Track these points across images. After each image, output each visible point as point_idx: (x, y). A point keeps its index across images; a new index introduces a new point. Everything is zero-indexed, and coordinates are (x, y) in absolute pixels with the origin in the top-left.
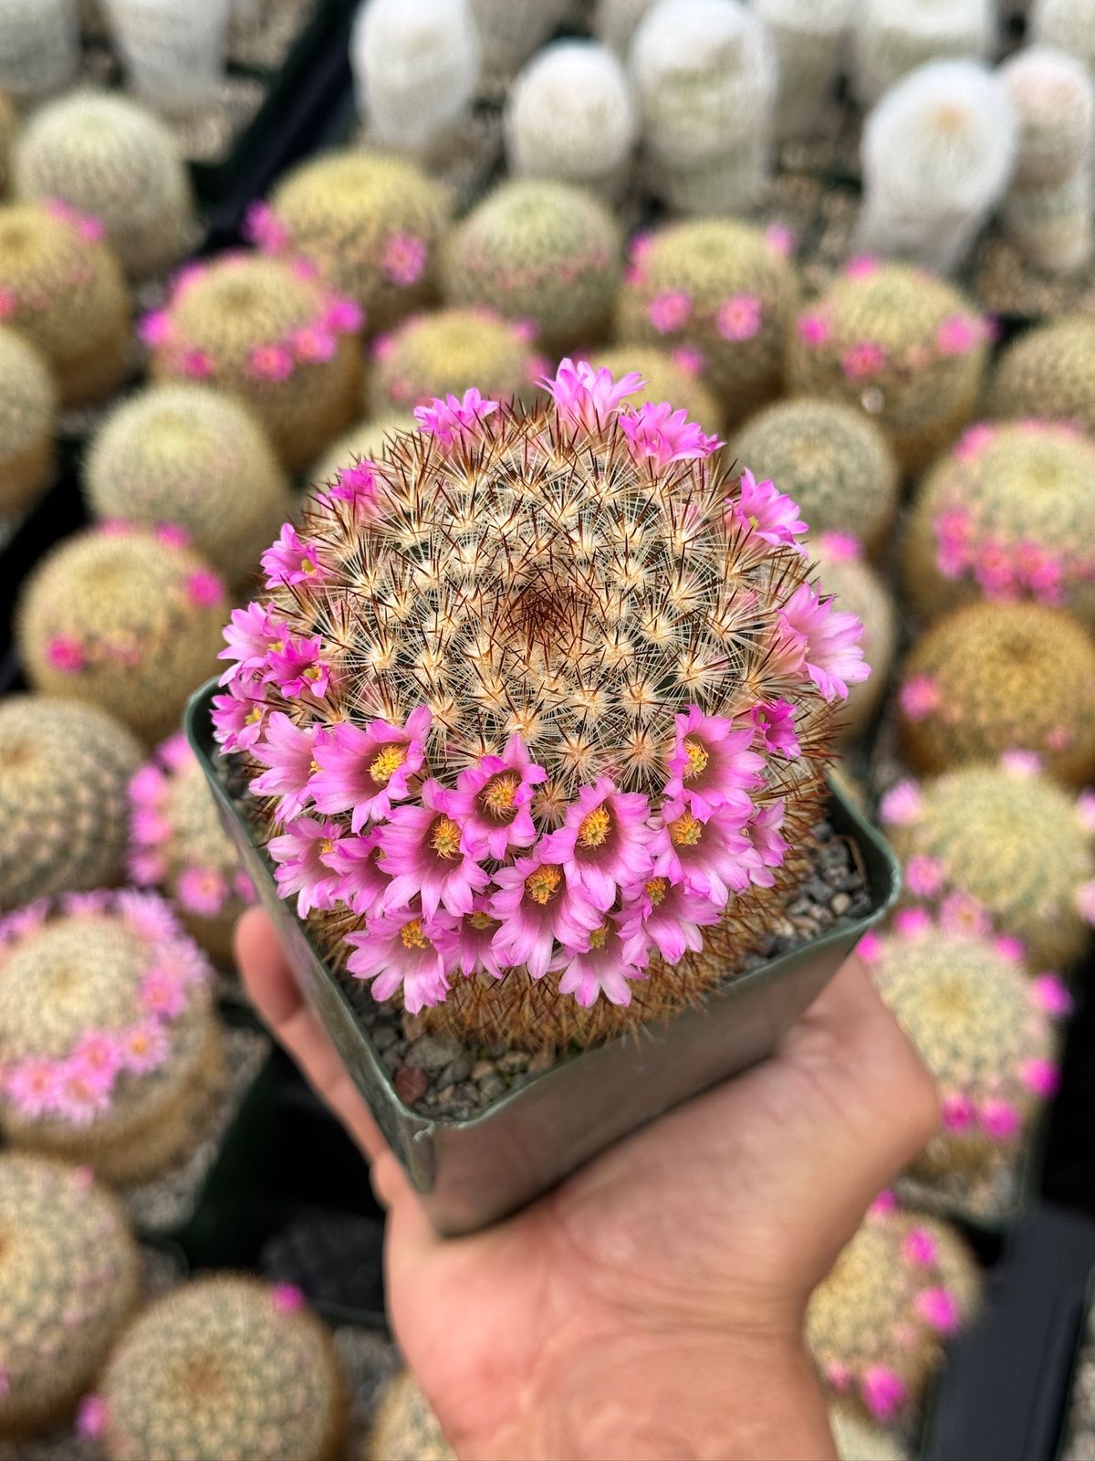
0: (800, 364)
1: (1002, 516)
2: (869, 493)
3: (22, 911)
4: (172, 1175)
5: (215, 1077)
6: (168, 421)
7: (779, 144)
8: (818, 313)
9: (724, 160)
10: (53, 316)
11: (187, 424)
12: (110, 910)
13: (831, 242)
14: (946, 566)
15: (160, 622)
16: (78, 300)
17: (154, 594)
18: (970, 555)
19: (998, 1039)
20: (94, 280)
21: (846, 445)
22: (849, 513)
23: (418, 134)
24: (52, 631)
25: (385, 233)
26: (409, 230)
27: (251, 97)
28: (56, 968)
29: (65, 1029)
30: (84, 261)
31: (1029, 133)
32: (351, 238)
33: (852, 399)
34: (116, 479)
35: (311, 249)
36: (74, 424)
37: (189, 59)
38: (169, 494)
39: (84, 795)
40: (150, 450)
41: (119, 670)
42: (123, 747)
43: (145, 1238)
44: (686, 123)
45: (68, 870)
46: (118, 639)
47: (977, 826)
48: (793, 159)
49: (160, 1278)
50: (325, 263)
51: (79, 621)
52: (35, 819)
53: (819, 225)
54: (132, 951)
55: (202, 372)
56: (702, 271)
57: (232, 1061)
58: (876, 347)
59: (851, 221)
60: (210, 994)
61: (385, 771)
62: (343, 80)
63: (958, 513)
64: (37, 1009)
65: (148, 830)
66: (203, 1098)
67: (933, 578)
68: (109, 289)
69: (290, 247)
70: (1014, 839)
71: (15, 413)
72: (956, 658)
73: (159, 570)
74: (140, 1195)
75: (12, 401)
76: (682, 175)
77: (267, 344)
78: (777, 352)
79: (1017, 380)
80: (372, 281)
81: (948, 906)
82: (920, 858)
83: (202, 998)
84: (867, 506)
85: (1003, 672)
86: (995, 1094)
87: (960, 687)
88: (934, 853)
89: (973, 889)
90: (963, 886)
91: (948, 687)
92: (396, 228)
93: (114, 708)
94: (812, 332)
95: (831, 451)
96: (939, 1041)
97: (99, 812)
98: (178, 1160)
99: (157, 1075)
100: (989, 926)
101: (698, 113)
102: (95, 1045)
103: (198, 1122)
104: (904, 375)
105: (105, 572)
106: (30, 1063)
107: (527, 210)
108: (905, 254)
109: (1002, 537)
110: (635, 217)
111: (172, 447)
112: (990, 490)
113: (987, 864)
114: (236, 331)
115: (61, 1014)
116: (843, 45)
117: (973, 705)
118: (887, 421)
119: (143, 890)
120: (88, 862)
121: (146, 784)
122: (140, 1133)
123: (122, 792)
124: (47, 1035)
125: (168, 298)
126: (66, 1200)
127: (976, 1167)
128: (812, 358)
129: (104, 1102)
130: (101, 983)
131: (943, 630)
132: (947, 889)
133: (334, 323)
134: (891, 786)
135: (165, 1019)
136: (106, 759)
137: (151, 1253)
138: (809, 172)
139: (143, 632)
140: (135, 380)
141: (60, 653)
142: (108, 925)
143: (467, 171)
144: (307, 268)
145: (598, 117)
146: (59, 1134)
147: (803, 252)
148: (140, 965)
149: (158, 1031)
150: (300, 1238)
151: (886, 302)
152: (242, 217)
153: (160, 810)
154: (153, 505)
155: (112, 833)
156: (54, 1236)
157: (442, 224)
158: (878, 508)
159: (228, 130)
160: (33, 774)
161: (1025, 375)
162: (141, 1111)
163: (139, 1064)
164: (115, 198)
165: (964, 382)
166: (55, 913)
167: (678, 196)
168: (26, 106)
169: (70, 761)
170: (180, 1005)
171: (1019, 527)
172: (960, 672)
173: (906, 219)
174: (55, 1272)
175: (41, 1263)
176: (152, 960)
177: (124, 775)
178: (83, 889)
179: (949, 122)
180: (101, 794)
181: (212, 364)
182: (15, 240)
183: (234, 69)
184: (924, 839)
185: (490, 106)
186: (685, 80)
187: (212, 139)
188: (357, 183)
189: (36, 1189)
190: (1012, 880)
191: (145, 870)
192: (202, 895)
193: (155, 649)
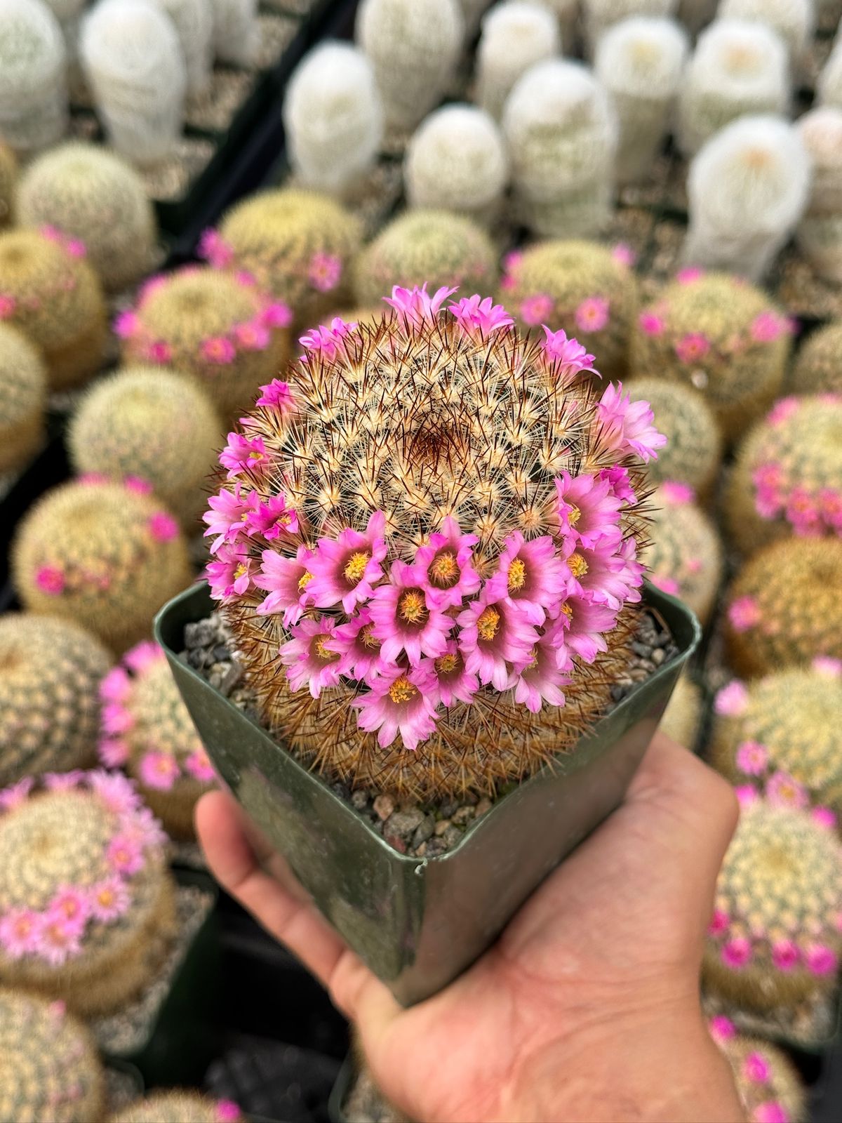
0: (641, 351)
1: (808, 469)
2: (701, 452)
3: (11, 789)
4: (133, 1009)
5: (169, 926)
6: (135, 395)
7: (621, 186)
8: (655, 311)
9: (577, 196)
10: (44, 316)
11: (151, 397)
12: (83, 786)
13: (662, 261)
14: (763, 510)
15: (127, 553)
16: (65, 303)
17: (121, 533)
18: (781, 500)
19: (819, 894)
20: (77, 286)
21: (681, 413)
22: (683, 467)
23: (335, 177)
24: (40, 560)
25: (309, 249)
26: (328, 248)
27: (204, 152)
28: (36, 834)
29: (44, 886)
30: (69, 273)
31: (820, 172)
32: (283, 254)
33: (684, 378)
34: (92, 440)
35: (249, 262)
36: (60, 403)
37: (155, 122)
38: (135, 453)
39: (63, 693)
40: (119, 417)
41: (92, 591)
42: (96, 655)
43: (108, 1060)
44: (547, 166)
45: (48, 755)
46: (94, 567)
47: (795, 720)
48: (630, 197)
49: (122, 1095)
50: (262, 274)
51: (61, 554)
52: (23, 713)
53: (652, 248)
54: (99, 820)
55: (162, 357)
56: (563, 278)
57: (182, 913)
58: (703, 336)
59: (678, 246)
60: (164, 857)
61: (357, 570)
62: (278, 140)
63: (773, 466)
64: (20, 869)
65: (114, 721)
66: (157, 944)
67: (751, 520)
68: (90, 296)
69: (234, 262)
70: (826, 729)
71: (13, 391)
72: (774, 582)
73: (125, 512)
74: (105, 1026)
75: (10, 381)
76: (545, 208)
77: (215, 335)
78: (622, 342)
79: (817, 364)
80: (299, 287)
81: (772, 783)
82: (749, 744)
83: (158, 859)
84: (697, 462)
85: (813, 593)
86: (817, 939)
87: (778, 606)
88: (759, 739)
89: (794, 768)
90: (784, 766)
91: (767, 605)
92: (319, 246)
93: (88, 624)
94: (651, 325)
95: (668, 418)
96: (771, 895)
97: (75, 706)
98: (138, 996)
99: (119, 923)
100: (807, 801)
101: (557, 158)
102: (69, 899)
103: (154, 963)
104: (726, 358)
105: (82, 514)
106: (15, 914)
107: (423, 232)
108: (722, 266)
109: (808, 485)
110: (507, 241)
111: (138, 415)
112: (798, 448)
113: (804, 748)
114: (190, 326)
115: (41, 874)
116: (670, 107)
117: (787, 621)
118: (711, 395)
119: (109, 771)
120: (65, 748)
121: (115, 683)
122: (106, 972)
123: (94, 692)
124: (29, 890)
125: (136, 303)
126: (41, 1029)
127: (800, 1001)
128: (652, 345)
129: (74, 946)
130: (74, 848)
131: (763, 558)
132: (772, 769)
133: (269, 320)
134: (723, 685)
135: (127, 877)
136: (80, 663)
137: (113, 1075)
138: (645, 208)
139: (113, 562)
140: (110, 365)
141: (44, 577)
142: (81, 799)
143: (373, 207)
144: (247, 277)
145: (477, 162)
146: (38, 972)
147: (641, 267)
148: (106, 833)
149: (121, 887)
150: (238, 1062)
151: (711, 302)
152: (197, 241)
153: (125, 705)
154: (123, 461)
155: (85, 723)
156: (34, 1059)
157: (354, 246)
158: (706, 463)
159: (185, 177)
160: (21, 676)
161: (822, 358)
162: (105, 953)
163: (105, 915)
164: (96, 224)
165: (773, 364)
166: (38, 789)
167: (540, 225)
168: (25, 158)
169: (52, 665)
170: (139, 864)
171: (821, 477)
172: (777, 593)
173: (724, 239)
174: (33, 1088)
175: (22, 1083)
176: (116, 829)
177: (96, 677)
178: (61, 770)
179: (757, 162)
180: (77, 692)
181: (172, 351)
182: (15, 257)
183: (190, 132)
184: (752, 728)
185: (391, 158)
186: (546, 133)
187: (173, 184)
188: (288, 212)
189: (18, 1020)
190: (825, 761)
191: (112, 754)
192: (159, 775)
193: (122, 575)
